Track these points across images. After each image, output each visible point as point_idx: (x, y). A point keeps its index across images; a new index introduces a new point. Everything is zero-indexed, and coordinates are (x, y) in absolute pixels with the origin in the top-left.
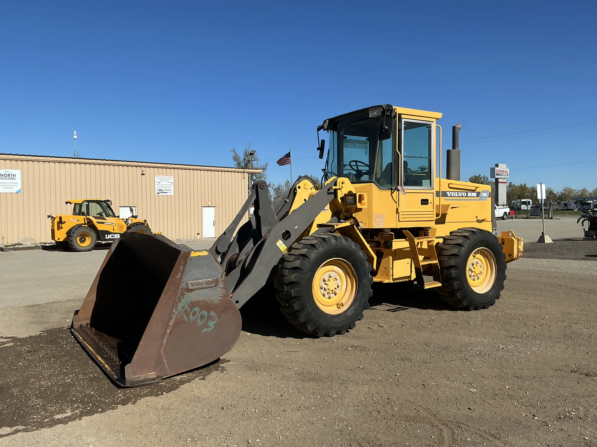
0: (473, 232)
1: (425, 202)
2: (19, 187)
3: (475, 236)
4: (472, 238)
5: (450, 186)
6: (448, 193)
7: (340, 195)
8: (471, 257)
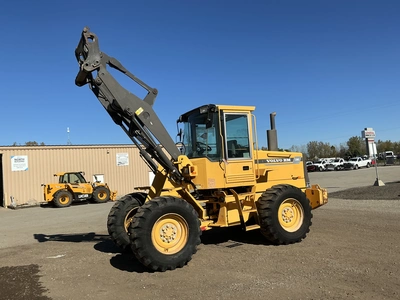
1: (246, 168)
2: (27, 167)
5: (268, 155)
6: (267, 160)
7: (180, 167)
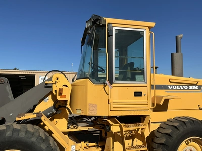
0: (184, 122)
3: (185, 127)
4: (181, 129)
5: (171, 80)
6: (169, 86)
8: (183, 144)
